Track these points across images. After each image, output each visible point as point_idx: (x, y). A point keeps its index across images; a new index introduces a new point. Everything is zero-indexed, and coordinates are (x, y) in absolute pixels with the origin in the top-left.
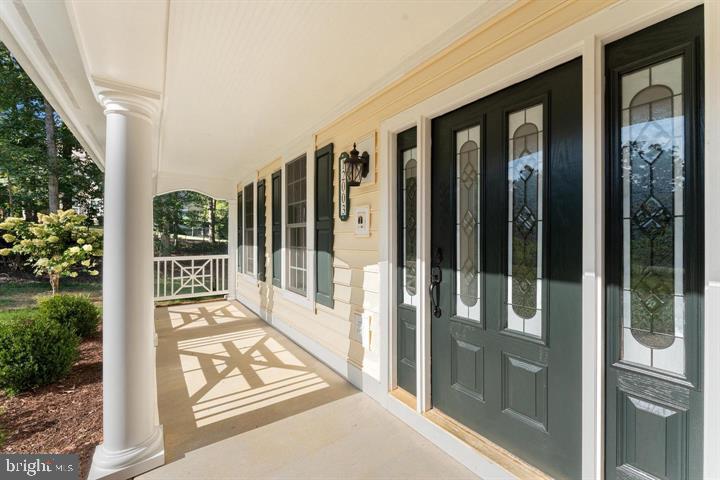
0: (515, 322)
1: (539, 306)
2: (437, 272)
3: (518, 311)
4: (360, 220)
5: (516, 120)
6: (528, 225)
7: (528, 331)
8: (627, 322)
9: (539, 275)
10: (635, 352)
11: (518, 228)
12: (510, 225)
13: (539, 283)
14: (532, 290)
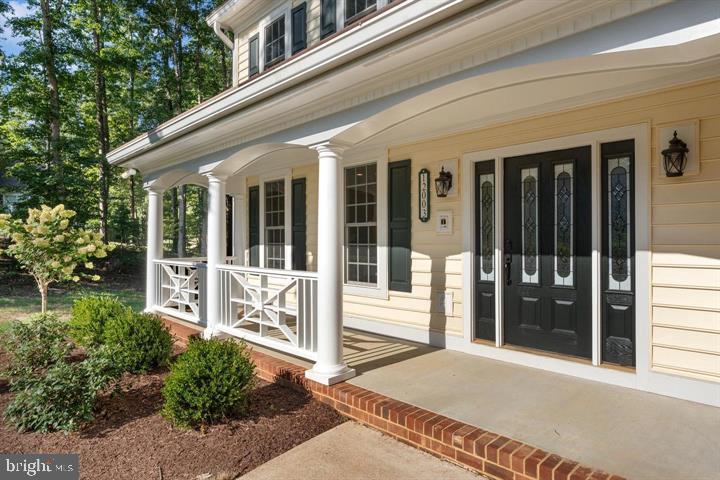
0: (559, 280)
1: (571, 269)
2: (508, 256)
3: (560, 274)
4: (443, 222)
5: (559, 169)
6: (565, 227)
7: (566, 284)
8: (610, 272)
9: (572, 253)
10: (614, 285)
11: (560, 229)
12: (556, 227)
13: (572, 259)
14: (568, 262)
